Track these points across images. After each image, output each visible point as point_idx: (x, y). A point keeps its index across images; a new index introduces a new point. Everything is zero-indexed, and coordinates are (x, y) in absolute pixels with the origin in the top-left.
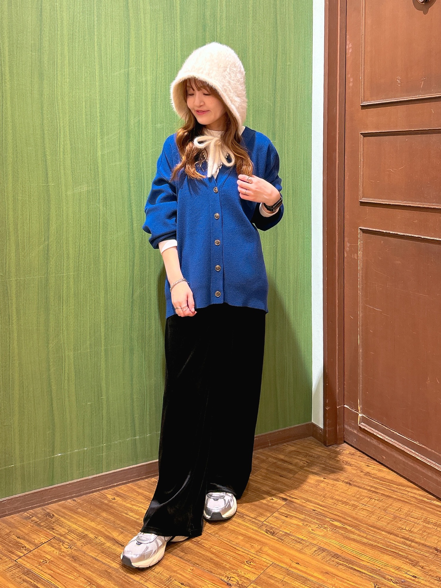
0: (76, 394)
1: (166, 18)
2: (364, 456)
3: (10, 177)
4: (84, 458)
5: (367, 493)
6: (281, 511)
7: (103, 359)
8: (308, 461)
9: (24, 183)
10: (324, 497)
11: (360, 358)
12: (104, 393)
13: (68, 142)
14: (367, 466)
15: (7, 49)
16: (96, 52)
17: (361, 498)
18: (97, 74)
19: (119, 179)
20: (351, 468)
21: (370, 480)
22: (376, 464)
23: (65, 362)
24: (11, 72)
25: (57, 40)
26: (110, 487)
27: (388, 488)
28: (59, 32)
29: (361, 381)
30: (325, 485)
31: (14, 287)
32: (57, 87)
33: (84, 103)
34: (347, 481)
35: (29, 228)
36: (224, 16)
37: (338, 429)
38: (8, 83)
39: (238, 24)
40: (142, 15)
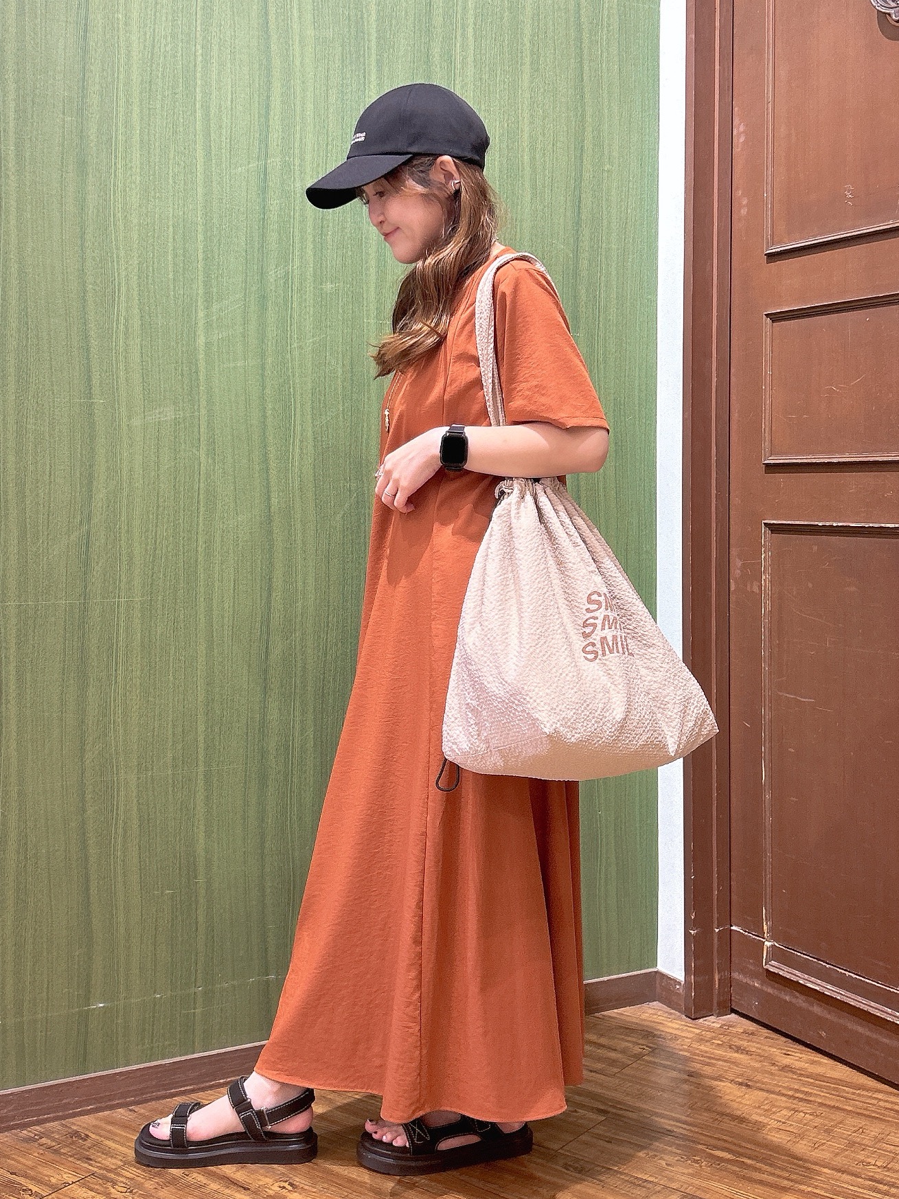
0: (140, 870)
1: (348, 56)
2: (776, 1037)
3: (12, 380)
4: (154, 1017)
5: (786, 1102)
6: (596, 1131)
7: (200, 793)
8: (651, 1045)
9: (40, 395)
10: (690, 1108)
11: (768, 813)
12: (201, 870)
13: (136, 311)
14: (785, 1054)
15: (12, 105)
16: (198, 123)
17: (774, 1110)
18: (200, 168)
19: (243, 398)
20: (748, 1057)
21: (792, 1078)
22: (804, 1051)
23: (118, 796)
24: (19, 156)
25: (117, 93)
26: (211, 1087)
27: (833, 1092)
28: (121, 77)
29: (769, 867)
30: (692, 1087)
31: (14, 621)
32: (114, 191)
33: (171, 229)
34: (740, 1080)
35: (49, 493)
36: (470, 59)
37: (717, 979)
38: (12, 178)
39: (500, 77)
40: (297, 47)
